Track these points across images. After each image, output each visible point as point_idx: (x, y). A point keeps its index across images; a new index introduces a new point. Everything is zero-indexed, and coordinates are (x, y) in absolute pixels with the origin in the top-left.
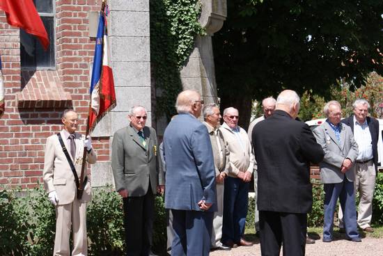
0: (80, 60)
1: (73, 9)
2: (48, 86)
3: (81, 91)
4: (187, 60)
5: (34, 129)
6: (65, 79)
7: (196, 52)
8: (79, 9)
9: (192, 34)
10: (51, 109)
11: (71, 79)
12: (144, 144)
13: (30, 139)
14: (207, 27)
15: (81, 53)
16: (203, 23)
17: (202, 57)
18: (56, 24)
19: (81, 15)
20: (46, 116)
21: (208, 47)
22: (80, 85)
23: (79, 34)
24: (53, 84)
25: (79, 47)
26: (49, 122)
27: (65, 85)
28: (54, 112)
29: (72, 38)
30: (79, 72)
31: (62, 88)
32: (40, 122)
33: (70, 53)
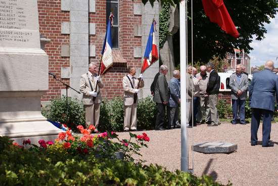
0: (130, 45)
1: (127, 24)
3: (130, 59)
4: (163, 46)
5: (111, 74)
6: (124, 53)
7: (167, 42)
8: (130, 24)
9: (165, 34)
10: (118, 66)
11: (126, 53)
13: (109, 79)
14: (172, 31)
15: (130, 43)
16: (170, 30)
17: (169, 45)
18: (119, 30)
19: (131, 26)
20: (116, 69)
21: (171, 41)
22: (130, 56)
23: (130, 35)
24: (118, 56)
25: (130, 40)
26: (117, 72)
27: (123, 56)
28: (119, 68)
29: (127, 36)
30: (130, 51)
31: (122, 58)
32: (114, 72)
33: (126, 43)
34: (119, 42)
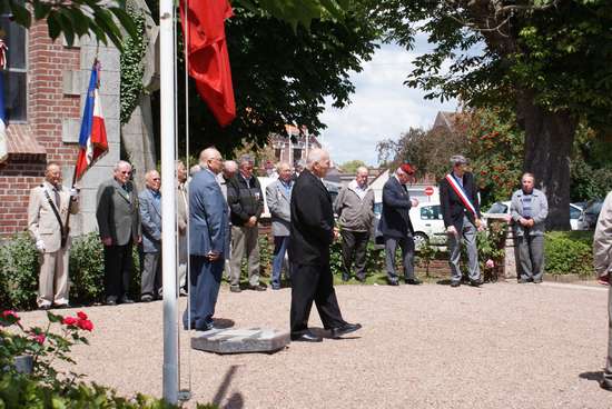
0: (54, 115)
1: (48, 66)
2: (23, 139)
3: (55, 145)
4: (129, 117)
5: (10, 181)
6: (39, 133)
7: (138, 109)
8: (54, 67)
9: (135, 92)
10: (26, 161)
11: (45, 133)
12: (128, 197)
13: (6, 190)
14: (148, 86)
15: (55, 109)
16: (146, 82)
17: (143, 115)
18: (29, 80)
19: (56, 72)
20: (21, 168)
22: (53, 139)
23: (54, 91)
24: (27, 138)
25: (54, 103)
26: (24, 174)
27: (38, 139)
28: (29, 165)
29: (48, 95)
30: (53, 127)
31: (36, 142)
32: (15, 174)
33: (45, 109)
34: (28, 107)
